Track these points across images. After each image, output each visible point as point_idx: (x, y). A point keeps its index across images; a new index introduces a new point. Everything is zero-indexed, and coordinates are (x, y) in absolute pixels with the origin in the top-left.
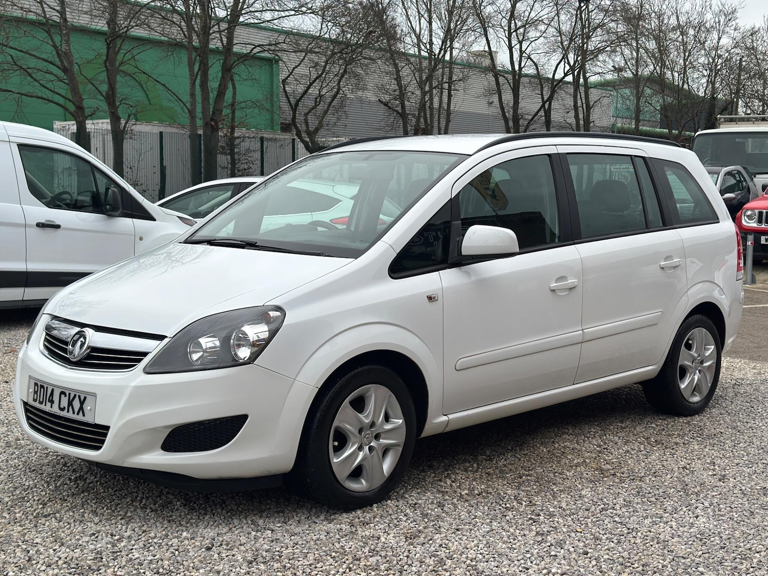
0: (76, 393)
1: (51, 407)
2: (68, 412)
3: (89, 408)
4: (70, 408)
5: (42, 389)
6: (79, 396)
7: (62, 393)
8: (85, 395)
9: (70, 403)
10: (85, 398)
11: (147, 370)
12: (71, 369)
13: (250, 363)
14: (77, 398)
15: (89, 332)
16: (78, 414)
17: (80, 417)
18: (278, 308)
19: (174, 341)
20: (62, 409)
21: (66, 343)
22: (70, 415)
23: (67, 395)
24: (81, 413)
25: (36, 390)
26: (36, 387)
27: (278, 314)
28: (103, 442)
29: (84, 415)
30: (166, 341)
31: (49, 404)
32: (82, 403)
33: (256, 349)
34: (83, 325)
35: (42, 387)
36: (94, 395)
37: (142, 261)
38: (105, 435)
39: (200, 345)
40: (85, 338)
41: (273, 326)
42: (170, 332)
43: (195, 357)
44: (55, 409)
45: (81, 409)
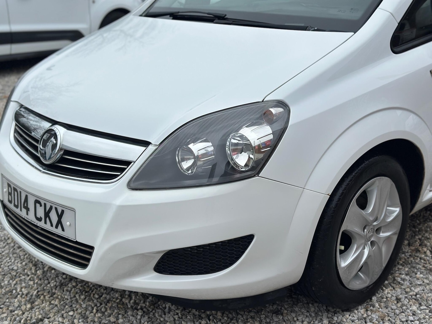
0: (52, 205)
1: (27, 214)
2: (46, 223)
3: (68, 223)
4: (48, 219)
5: (16, 193)
6: (56, 209)
7: (37, 202)
8: (63, 209)
9: (47, 214)
10: (63, 212)
11: (132, 185)
12: (44, 172)
13: (254, 176)
14: (53, 211)
15: (60, 130)
16: (57, 227)
17: (59, 231)
18: (281, 104)
19: (162, 149)
20: (40, 219)
21: (37, 141)
22: (48, 227)
23: (43, 205)
24: (60, 226)
25: (10, 191)
26: (10, 188)
27: (281, 110)
28: (88, 260)
29: (63, 230)
30: (151, 149)
31: (24, 210)
32: (60, 216)
33: (261, 156)
34: (54, 123)
35: (15, 190)
36: (73, 210)
37: (105, 35)
38: (90, 254)
39: (191, 152)
40: (56, 138)
41: (278, 126)
42: (155, 139)
43: (186, 165)
44: (31, 217)
45: (59, 222)
